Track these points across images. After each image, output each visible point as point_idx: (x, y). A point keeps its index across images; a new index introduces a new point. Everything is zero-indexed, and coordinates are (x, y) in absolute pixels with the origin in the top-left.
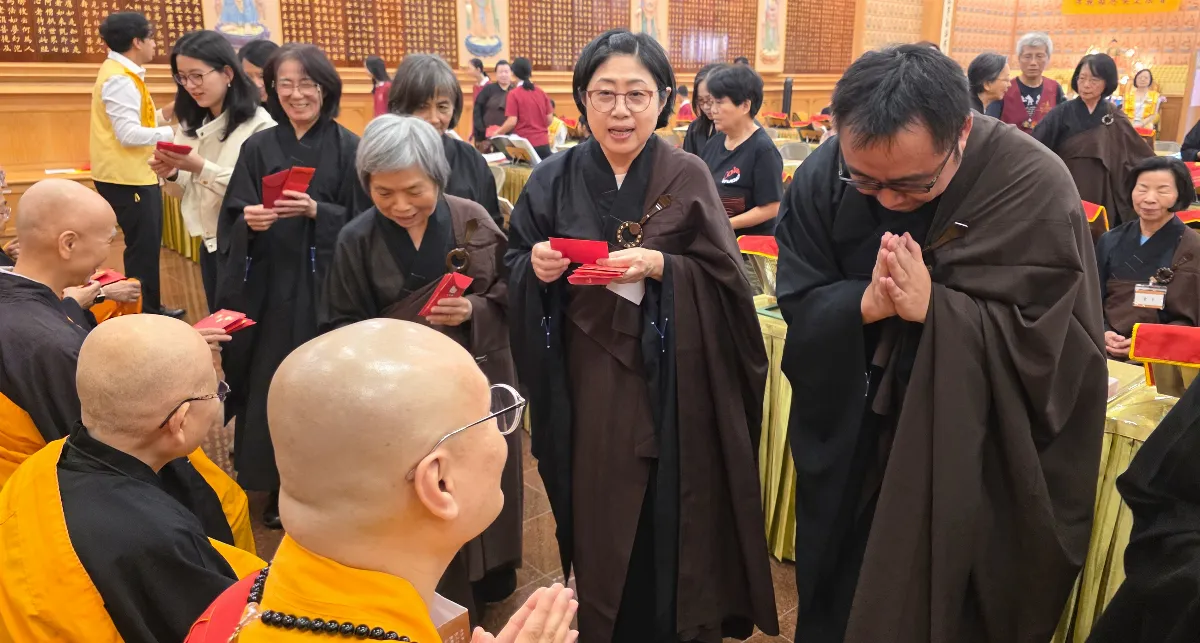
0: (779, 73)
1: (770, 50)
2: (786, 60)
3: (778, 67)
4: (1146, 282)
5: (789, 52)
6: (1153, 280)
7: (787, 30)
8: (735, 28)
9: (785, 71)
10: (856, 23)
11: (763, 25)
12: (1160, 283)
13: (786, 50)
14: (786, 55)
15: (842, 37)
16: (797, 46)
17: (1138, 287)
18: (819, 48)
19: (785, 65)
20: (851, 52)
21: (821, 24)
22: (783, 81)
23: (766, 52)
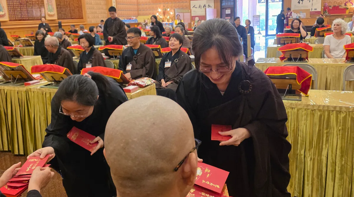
0: (56, 20)
1: (51, 12)
2: (58, 15)
3: (55, 18)
4: (87, 63)
5: (59, 13)
6: (89, 62)
7: (57, 5)
8: (36, 5)
9: (58, 19)
10: (82, 3)
11: (47, 4)
12: (90, 63)
13: (57, 12)
14: (57, 14)
15: (78, 7)
16: (61, 11)
17: (87, 64)
18: (70, 11)
19: (58, 17)
20: (82, 12)
21: (69, 3)
22: (58, 22)
23: (49, 13)
